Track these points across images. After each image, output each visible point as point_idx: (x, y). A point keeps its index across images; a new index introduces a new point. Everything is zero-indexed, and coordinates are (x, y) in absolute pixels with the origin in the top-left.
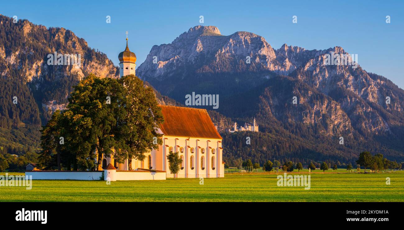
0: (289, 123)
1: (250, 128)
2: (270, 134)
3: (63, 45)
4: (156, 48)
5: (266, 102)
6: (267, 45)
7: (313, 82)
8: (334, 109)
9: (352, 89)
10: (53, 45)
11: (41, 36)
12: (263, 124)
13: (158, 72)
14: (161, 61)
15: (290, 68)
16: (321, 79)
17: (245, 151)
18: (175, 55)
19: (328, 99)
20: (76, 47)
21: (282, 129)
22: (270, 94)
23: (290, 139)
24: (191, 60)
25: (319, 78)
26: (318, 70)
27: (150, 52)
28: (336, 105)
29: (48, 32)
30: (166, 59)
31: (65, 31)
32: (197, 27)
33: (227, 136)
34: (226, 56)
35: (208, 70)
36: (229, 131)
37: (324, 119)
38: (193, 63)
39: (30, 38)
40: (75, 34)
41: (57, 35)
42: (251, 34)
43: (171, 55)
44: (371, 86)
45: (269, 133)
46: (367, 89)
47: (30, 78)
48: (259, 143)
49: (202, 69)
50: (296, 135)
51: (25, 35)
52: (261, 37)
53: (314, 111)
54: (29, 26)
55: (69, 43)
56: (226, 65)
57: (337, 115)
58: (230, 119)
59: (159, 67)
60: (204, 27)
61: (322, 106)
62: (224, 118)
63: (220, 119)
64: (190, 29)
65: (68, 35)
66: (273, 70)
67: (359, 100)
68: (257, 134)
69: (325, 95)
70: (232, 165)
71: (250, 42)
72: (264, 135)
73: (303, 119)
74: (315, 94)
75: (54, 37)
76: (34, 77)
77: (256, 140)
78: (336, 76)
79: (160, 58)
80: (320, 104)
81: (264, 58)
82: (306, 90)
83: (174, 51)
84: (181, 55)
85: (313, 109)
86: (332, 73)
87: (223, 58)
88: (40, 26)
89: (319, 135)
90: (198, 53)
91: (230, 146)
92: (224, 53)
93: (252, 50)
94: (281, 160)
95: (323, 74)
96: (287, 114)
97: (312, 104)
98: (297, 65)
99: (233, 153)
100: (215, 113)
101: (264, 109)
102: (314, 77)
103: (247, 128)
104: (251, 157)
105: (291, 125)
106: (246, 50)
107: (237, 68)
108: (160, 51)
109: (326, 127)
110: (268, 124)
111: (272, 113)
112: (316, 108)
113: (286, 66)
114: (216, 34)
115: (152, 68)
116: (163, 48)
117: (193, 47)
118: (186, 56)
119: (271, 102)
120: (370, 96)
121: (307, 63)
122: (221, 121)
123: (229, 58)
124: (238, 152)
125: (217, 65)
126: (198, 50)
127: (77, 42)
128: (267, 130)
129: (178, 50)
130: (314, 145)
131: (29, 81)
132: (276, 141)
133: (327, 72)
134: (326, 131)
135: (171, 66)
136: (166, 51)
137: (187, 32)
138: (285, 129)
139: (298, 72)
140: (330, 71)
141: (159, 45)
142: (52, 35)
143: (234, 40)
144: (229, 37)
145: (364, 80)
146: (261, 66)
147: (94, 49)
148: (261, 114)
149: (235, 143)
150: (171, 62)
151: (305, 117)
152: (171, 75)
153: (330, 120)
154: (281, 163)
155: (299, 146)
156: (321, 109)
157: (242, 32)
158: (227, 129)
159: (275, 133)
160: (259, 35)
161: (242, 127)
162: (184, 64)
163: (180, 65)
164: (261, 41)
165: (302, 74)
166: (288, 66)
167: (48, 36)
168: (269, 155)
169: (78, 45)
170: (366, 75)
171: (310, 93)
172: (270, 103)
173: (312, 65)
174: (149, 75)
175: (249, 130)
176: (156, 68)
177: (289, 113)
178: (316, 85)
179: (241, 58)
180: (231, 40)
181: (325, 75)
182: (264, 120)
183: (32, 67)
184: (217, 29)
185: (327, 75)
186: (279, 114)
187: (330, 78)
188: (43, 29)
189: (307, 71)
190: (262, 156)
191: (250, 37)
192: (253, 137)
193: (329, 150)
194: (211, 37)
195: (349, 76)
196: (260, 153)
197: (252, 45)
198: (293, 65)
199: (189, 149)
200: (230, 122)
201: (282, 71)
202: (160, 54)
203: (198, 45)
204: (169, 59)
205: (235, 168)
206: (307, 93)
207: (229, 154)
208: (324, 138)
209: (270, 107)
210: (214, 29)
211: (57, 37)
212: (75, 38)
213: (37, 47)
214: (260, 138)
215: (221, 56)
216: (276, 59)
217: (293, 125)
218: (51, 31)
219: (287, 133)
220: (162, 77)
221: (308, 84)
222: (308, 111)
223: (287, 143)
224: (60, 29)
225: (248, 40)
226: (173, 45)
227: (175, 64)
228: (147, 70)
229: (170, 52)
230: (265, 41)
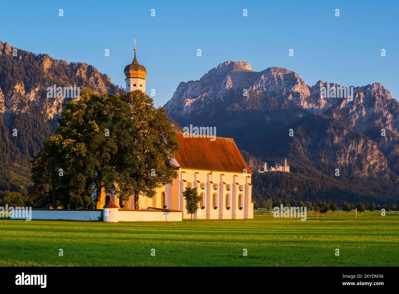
0: (322, 164)
1: (280, 169)
2: (301, 175)
3: (85, 81)
4: (183, 85)
5: (298, 142)
6: (301, 82)
7: (349, 120)
8: (370, 149)
9: (390, 128)
10: (74, 82)
11: (61, 71)
12: (295, 165)
13: (185, 110)
14: (188, 98)
15: (325, 106)
16: (357, 117)
17: (275, 192)
18: (203, 92)
19: (364, 138)
20: (99, 83)
21: (314, 169)
22: (303, 133)
23: (322, 180)
24: (220, 97)
25: (355, 117)
26: (355, 108)
27: (177, 89)
28: (373, 144)
29: (69, 67)
30: (193, 97)
31: (87, 66)
32: (227, 63)
33: (256, 177)
34: (257, 93)
35: (237, 108)
36: (258, 171)
37: (360, 159)
38: (222, 101)
39: (50, 73)
40: (97, 69)
41: (78, 71)
42: (285, 70)
43: (199, 92)
45: (300, 173)
47: (51, 116)
48: (290, 183)
49: (231, 107)
50: (329, 176)
51: (45, 71)
52: (295, 73)
53: (348, 151)
54: (49, 61)
55: (92, 79)
56: (257, 103)
57: (373, 155)
58: (260, 159)
59: (187, 105)
60: (234, 62)
61: (358, 146)
62: (254, 158)
63: (250, 159)
64: (219, 65)
65: (90, 70)
66: (307, 107)
67: (397, 138)
68: (288, 175)
69: (361, 134)
70: (261, 206)
71: (282, 79)
72: (295, 175)
73: (337, 159)
74: (350, 133)
75: (75, 73)
76: (55, 115)
77: (287, 180)
78: (374, 114)
79: (188, 96)
80: (355, 143)
81: (297, 95)
82: (342, 129)
83: (202, 89)
84: (210, 92)
85: (348, 149)
86: (370, 111)
87: (253, 96)
88: (61, 61)
89: (354, 176)
90: (227, 91)
91: (259, 188)
92: (255, 90)
93: (285, 86)
94: (313, 202)
95: (360, 112)
96: (320, 154)
97: (347, 144)
98: (333, 103)
99: (262, 194)
100: (244, 153)
101: (296, 149)
102: (350, 115)
103: (278, 169)
104: (281, 198)
105: (324, 165)
106: (279, 86)
107: (268, 106)
108: (188, 88)
109: (361, 167)
110: (300, 164)
111: (304, 153)
112: (351, 148)
113: (321, 104)
114: (247, 70)
115: (179, 106)
116: (190, 85)
117: (222, 84)
118: (214, 94)
119: (304, 141)
121: (344, 101)
122: (251, 161)
123: (260, 96)
124: (268, 192)
125: (248, 103)
126: (227, 87)
127: (100, 78)
128: (298, 171)
129: (206, 87)
130: (347, 186)
131: (49, 119)
132: (307, 182)
133: (364, 110)
134: (361, 171)
135: (199, 104)
136: (194, 88)
137: (216, 68)
138: (317, 169)
139: (333, 110)
140: (367, 109)
141: (186, 82)
142: (74, 70)
143: (266, 76)
144: (261, 73)
146: (294, 104)
147: (117, 86)
148: (292, 154)
149: (265, 184)
150: (198, 100)
151: (339, 157)
152: (199, 113)
153: (365, 160)
154: (313, 204)
155: (332, 187)
156: (356, 148)
157: (274, 68)
158: (256, 169)
159: (307, 173)
160: (293, 71)
161: (272, 167)
162: (213, 101)
163: (208, 103)
164: (294, 77)
165: (338, 113)
166: (322, 104)
167: (69, 71)
168: (300, 196)
169: (100, 81)
171: (345, 132)
172: (303, 143)
173: (349, 103)
174: (176, 114)
175: (280, 170)
176: (183, 106)
177: (322, 153)
178: (353, 124)
179: (273, 95)
180: (263, 77)
181: (362, 113)
182: (296, 160)
183: (53, 104)
184: (248, 64)
185: (364, 113)
186: (311, 154)
187: (367, 117)
188: (64, 65)
189: (343, 109)
190: (292, 196)
191: (284, 73)
192: (283, 178)
193: (363, 191)
194: (242, 73)
195: (388, 114)
196: (291, 194)
197: (285, 81)
198: (328, 103)
199: (212, 185)
200: (259, 162)
201: (316, 109)
202: (188, 91)
203: (228, 81)
204: (197, 97)
205: (264, 209)
206: (343, 133)
207: (258, 195)
208: (358, 179)
209: (303, 146)
210: (245, 64)
211: (79, 72)
212: (98, 74)
213: (57, 82)
214: (291, 178)
215: (252, 93)
216: (310, 96)
217: (326, 165)
218: (73, 66)
219: (320, 173)
220: (189, 116)
221: (343, 122)
222: (343, 151)
223: (319, 184)
224: (82, 64)
225: (281, 76)
226: (201, 82)
227: (203, 102)
228: (174, 107)
229: (197, 89)
230: (299, 77)
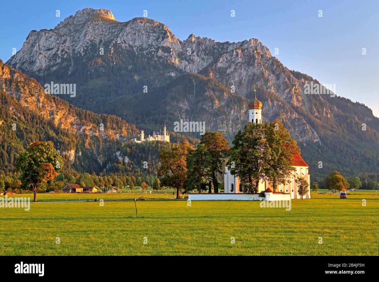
4: (35, 34)
6: (171, 35)
7: (227, 81)
9: (273, 90)
13: (38, 64)
14: (42, 50)
15: (198, 63)
16: (236, 78)
18: (60, 44)
19: (247, 102)
24: (80, 50)
25: (234, 77)
26: (233, 67)
27: (27, 38)
30: (47, 48)
32: (86, 10)
34: (122, 47)
35: (101, 64)
36: (134, 141)
38: (82, 55)
42: (152, 21)
43: (54, 43)
44: (296, 87)
46: (291, 90)
49: (93, 62)
52: (164, 25)
53: (231, 117)
58: (134, 126)
59: (40, 58)
60: (94, 10)
61: (240, 111)
62: (127, 124)
63: (122, 126)
64: (78, 12)
66: (179, 65)
67: (282, 103)
68: (169, 145)
69: (243, 98)
71: (150, 31)
73: (219, 126)
74: (231, 97)
78: (254, 75)
79: (41, 47)
80: (238, 108)
81: (168, 50)
82: (222, 92)
83: (58, 39)
84: (67, 44)
85: (231, 115)
86: (250, 70)
87: (118, 50)
90: (88, 43)
92: (120, 43)
93: (154, 40)
95: (239, 72)
97: (229, 108)
98: (207, 60)
100: (116, 119)
102: (229, 75)
103: (157, 138)
106: (147, 40)
108: (41, 38)
111: (182, 119)
112: (233, 114)
113: (194, 61)
114: (109, 20)
115: (30, 59)
116: (44, 36)
117: (82, 35)
118: (72, 46)
119: (181, 105)
120: (294, 99)
121: (220, 59)
122: (124, 129)
123: (126, 50)
125: (112, 58)
126: (88, 38)
128: (178, 140)
129: (63, 38)
135: (54, 58)
136: (48, 38)
137: (74, 16)
139: (210, 69)
140: (247, 69)
141: (38, 30)
143: (132, 27)
144: (126, 24)
145: (286, 79)
146: (165, 61)
149: (144, 155)
150: (54, 53)
151: (221, 124)
152: (55, 68)
156: (239, 114)
157: (140, 18)
158: (131, 138)
160: (161, 22)
161: (151, 136)
162: (71, 55)
163: (65, 57)
164: (163, 29)
165: (215, 72)
166: (196, 61)
170: (289, 73)
171: (226, 95)
173: (226, 61)
174: (26, 68)
175: (159, 139)
176: (36, 60)
178: (232, 85)
180: (128, 28)
181: (242, 73)
184: (110, 13)
185: (244, 73)
187: (247, 77)
189: (221, 68)
191: (151, 25)
194: (104, 23)
195: (269, 75)
198: (202, 60)
200: (134, 130)
201: (190, 67)
202: (41, 41)
203: (89, 32)
204: (52, 49)
206: (223, 95)
210: (107, 13)
215: (117, 47)
216: (182, 52)
220: (42, 71)
222: (224, 117)
225: (148, 28)
226: (56, 31)
227: (59, 55)
228: (24, 61)
229: (52, 39)
230: (169, 30)
